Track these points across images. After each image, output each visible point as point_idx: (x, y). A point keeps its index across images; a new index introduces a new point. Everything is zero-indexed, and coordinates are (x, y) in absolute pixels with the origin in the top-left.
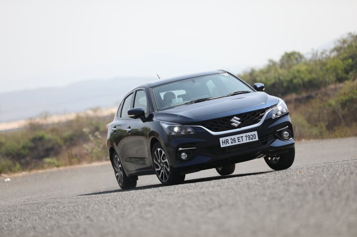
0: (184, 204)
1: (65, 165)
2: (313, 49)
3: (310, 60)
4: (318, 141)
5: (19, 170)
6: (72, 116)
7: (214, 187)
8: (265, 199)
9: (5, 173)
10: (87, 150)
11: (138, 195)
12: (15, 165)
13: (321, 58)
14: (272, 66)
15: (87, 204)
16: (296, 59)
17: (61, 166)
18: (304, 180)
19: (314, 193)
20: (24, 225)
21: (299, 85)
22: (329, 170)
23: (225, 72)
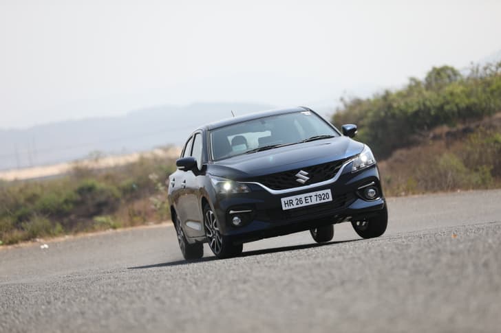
0: (291, 280)
1: (125, 226)
2: (472, 63)
3: (468, 78)
4: (479, 191)
5: (60, 232)
6: (134, 158)
7: (333, 257)
8: (406, 273)
9: (41, 237)
10: (156, 205)
11: (227, 268)
12: (54, 225)
13: (484, 75)
14: (414, 86)
15: (155, 280)
16: (449, 77)
17: (120, 227)
18: (461, 246)
19: (475, 264)
20: (69, 310)
21: (453, 113)
22: (496, 233)
23: (308, 110)
